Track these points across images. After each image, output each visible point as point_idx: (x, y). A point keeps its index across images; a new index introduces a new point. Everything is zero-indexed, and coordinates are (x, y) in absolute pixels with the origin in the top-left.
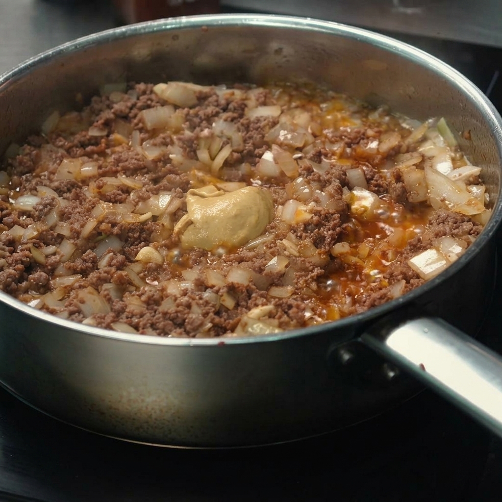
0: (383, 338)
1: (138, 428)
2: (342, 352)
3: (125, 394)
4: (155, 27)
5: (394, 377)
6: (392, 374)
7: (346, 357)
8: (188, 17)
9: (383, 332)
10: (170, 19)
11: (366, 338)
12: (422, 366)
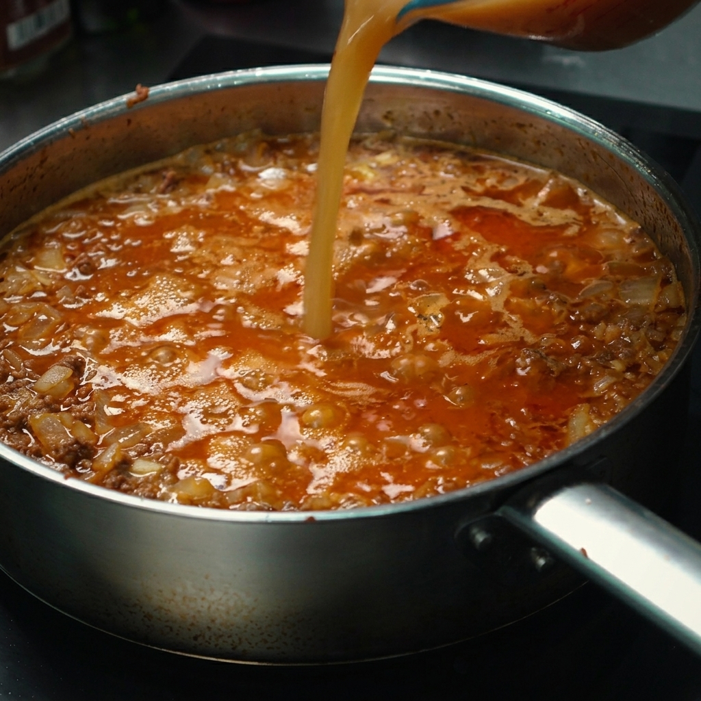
0: (530, 511)
1: (196, 638)
2: (474, 531)
3: (179, 590)
4: (220, 82)
5: (544, 565)
6: (542, 562)
7: (480, 538)
8: (265, 68)
9: (531, 503)
10: (239, 71)
11: (507, 512)
12: (583, 551)
